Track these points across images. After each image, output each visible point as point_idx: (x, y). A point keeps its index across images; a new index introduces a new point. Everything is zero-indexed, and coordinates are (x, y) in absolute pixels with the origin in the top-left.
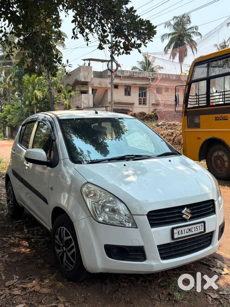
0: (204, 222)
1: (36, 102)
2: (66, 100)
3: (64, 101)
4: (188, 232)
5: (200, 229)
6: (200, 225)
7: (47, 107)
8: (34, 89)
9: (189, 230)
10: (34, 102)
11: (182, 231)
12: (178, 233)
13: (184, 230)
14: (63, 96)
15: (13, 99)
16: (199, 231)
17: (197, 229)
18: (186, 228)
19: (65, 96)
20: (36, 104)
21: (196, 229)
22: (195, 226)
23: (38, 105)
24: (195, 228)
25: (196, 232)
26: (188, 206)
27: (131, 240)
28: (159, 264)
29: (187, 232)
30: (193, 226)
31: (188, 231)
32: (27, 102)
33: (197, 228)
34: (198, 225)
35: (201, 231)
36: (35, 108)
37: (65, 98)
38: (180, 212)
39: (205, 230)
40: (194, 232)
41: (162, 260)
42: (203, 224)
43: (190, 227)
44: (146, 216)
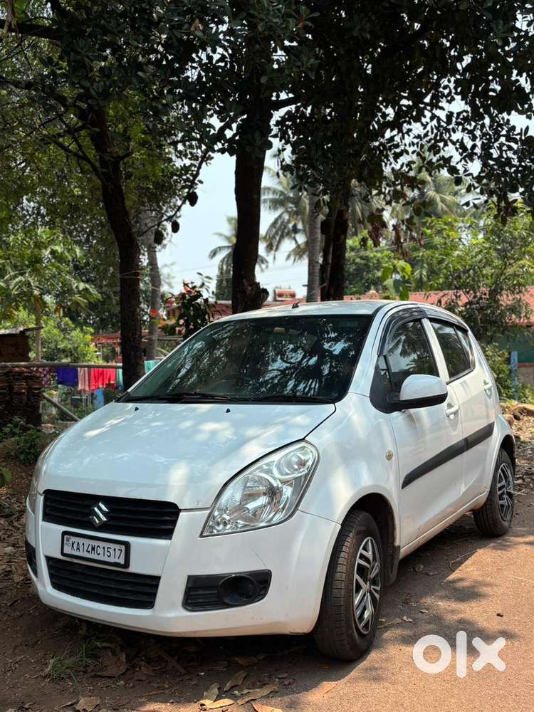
0: (127, 545)
4: (89, 552)
5: (117, 556)
6: (117, 547)
9: (93, 549)
11: (78, 544)
12: (71, 545)
13: (83, 545)
16: (112, 560)
17: (109, 554)
18: (87, 542)
21: (106, 553)
22: (106, 545)
24: (106, 549)
25: (106, 559)
26: (107, 500)
28: (48, 592)
29: (87, 551)
30: (102, 544)
31: (90, 549)
33: (108, 551)
34: (113, 546)
35: (116, 560)
38: (88, 508)
39: (127, 564)
40: (101, 558)
41: (53, 588)
42: (123, 548)
43: (96, 543)
44: (43, 497)
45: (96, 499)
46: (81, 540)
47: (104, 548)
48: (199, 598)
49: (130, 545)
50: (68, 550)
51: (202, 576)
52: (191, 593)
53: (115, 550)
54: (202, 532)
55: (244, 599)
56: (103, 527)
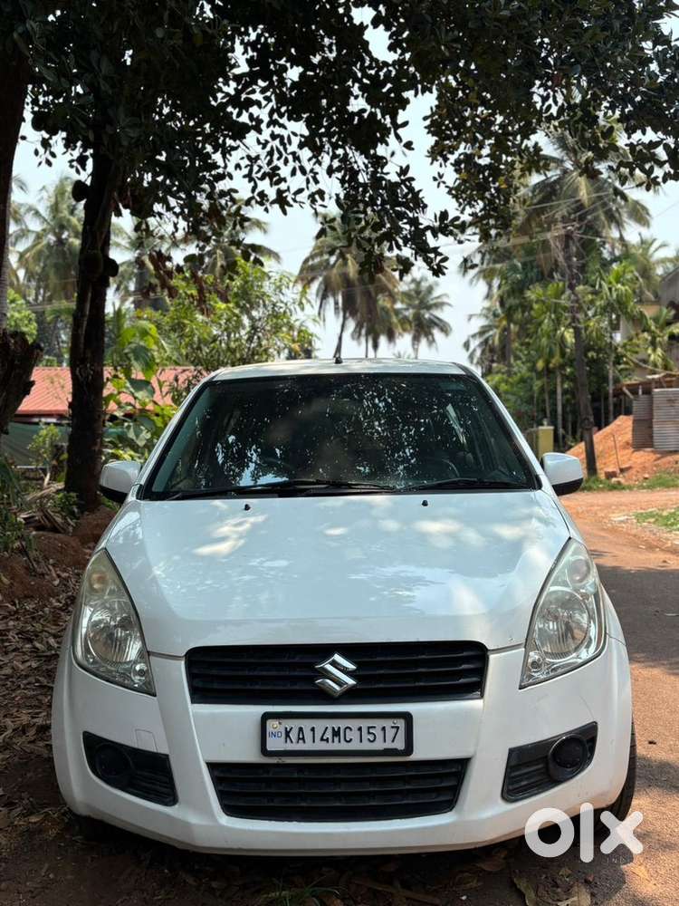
0: (407, 717)
1: (561, 360)
2: (654, 350)
3: (649, 355)
4: (327, 740)
5: (389, 739)
6: (387, 723)
7: (596, 374)
8: (557, 322)
9: (336, 733)
10: (556, 360)
11: (301, 729)
12: (284, 735)
13: (313, 729)
14: (647, 340)
15: (520, 359)
16: (379, 745)
17: (372, 738)
18: (320, 725)
19: (654, 338)
20: (562, 367)
21: (366, 737)
22: (365, 723)
23: (568, 370)
24: (364, 731)
25: (366, 746)
26: (348, 650)
27: (136, 730)
28: (211, 823)
29: (322, 739)
30: (354, 724)
31: (329, 735)
32: (540, 365)
33: (369, 733)
34: (379, 723)
35: (389, 745)
36: (559, 380)
37: (653, 344)
38: (310, 666)
39: (409, 748)
40: (355, 745)
41: (228, 815)
42: (401, 723)
43: (342, 724)
44: (183, 662)
45: (326, 651)
46: (306, 724)
47: (360, 729)
48: (521, 781)
49: (411, 716)
50: (273, 744)
51: (528, 745)
52: (513, 775)
53: (384, 729)
54: (521, 681)
55: (569, 770)
56: (350, 696)
